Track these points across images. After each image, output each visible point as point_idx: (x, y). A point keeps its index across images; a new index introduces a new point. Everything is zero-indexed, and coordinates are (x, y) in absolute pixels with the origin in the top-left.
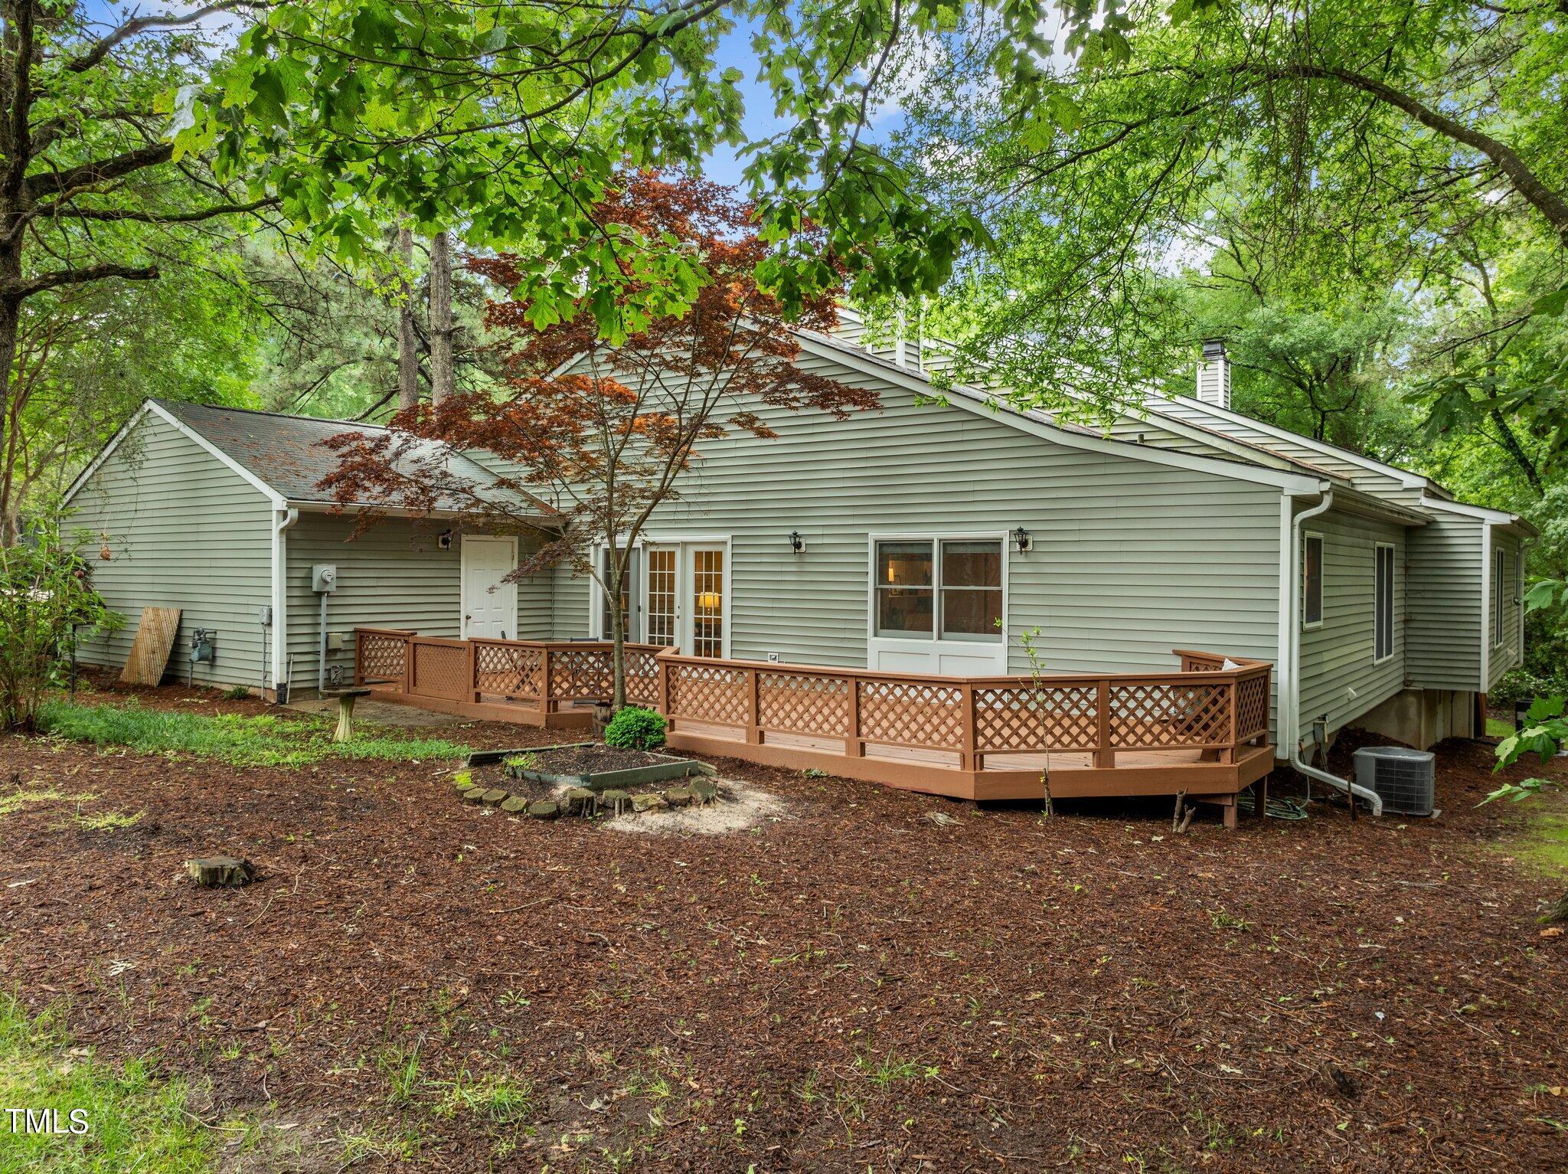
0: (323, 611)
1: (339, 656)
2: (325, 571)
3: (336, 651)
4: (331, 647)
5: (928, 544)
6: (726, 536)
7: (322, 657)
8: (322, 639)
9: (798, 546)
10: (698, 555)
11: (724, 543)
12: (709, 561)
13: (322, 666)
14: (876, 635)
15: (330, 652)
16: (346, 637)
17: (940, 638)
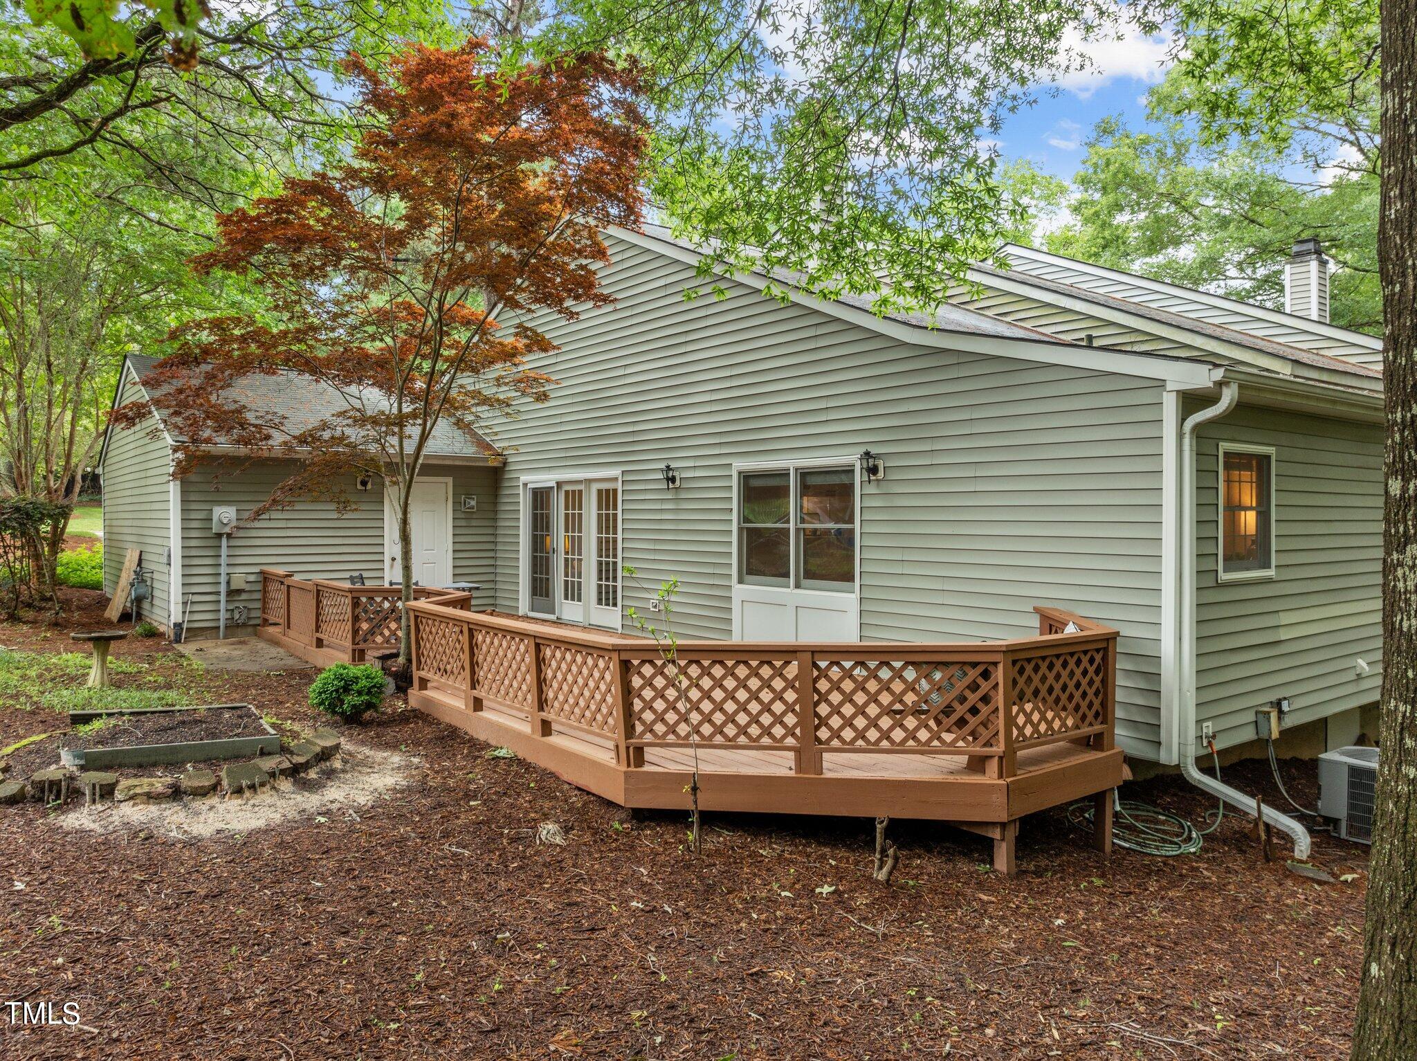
0: (224, 551)
1: (244, 596)
2: (225, 514)
3: (239, 592)
4: (233, 587)
5: (784, 474)
6: (615, 472)
7: (223, 598)
8: (223, 579)
9: (673, 480)
10: (600, 491)
11: (616, 479)
12: (607, 498)
13: (223, 606)
14: (741, 581)
15: (232, 593)
16: (252, 578)
17: (798, 586)
